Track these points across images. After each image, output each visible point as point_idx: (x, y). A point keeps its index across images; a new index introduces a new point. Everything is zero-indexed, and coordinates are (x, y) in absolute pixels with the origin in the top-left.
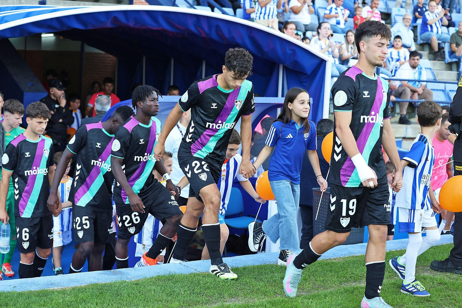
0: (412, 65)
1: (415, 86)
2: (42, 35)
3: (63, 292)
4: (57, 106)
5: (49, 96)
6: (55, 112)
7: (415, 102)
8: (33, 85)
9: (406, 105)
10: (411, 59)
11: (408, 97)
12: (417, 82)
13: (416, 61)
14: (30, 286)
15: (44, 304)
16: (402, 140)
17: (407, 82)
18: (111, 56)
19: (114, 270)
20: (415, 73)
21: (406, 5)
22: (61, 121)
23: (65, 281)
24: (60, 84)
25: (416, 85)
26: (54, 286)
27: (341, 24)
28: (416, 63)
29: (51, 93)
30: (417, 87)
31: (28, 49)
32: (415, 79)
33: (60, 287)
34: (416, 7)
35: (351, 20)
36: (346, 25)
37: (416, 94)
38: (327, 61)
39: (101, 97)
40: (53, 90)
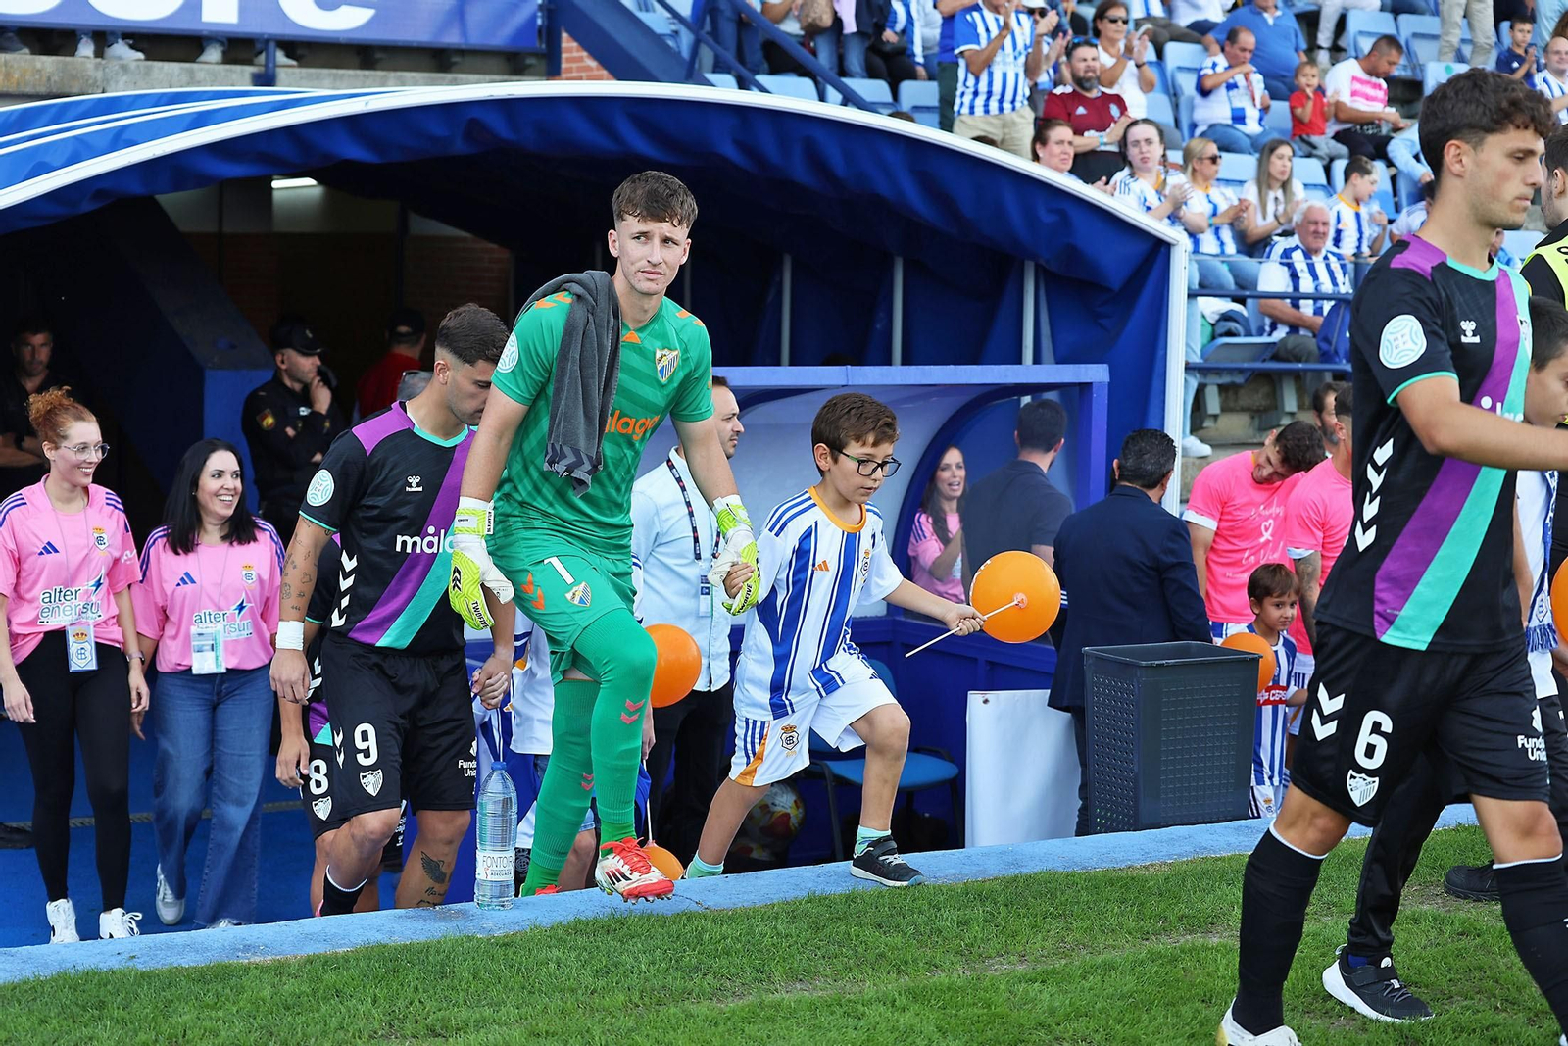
2: (275, 184)
3: (279, 969)
4: (304, 411)
5: (277, 380)
6: (299, 430)
8: (233, 347)
15: (216, 1004)
18: (494, 246)
21: (1473, 52)
22: (318, 457)
23: (289, 939)
24: (305, 335)
26: (255, 953)
27: (1247, 120)
29: (279, 368)
31: (228, 229)
33: (269, 957)
34: (1507, 54)
35: (1281, 107)
36: (1263, 123)
38: (1174, 245)
39: (413, 378)
40: (285, 357)
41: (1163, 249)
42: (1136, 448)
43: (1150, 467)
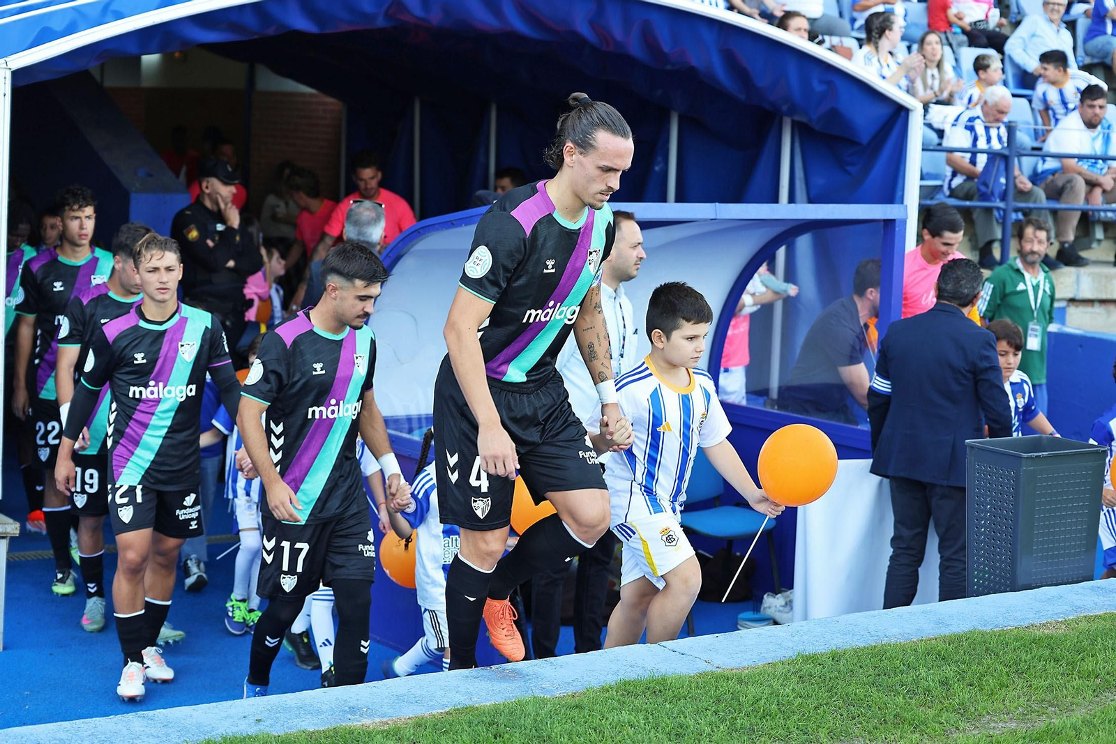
0: (1086, 120)
1: (1095, 170)
4: (220, 227)
5: (198, 202)
6: (217, 242)
7: (1093, 211)
8: (151, 175)
9: (1075, 219)
10: (1085, 104)
11: (1078, 199)
12: (1100, 161)
13: (1098, 110)
14: (297, 716)
16: (1068, 306)
17: (1076, 160)
19: (498, 666)
20: (1094, 139)
22: (231, 264)
23: (385, 701)
24: (227, 170)
25: (1098, 169)
26: (362, 716)
28: (1096, 115)
29: (203, 192)
30: (1101, 174)
31: (108, 84)
32: (1096, 154)
33: (377, 720)
37: (1098, 191)
38: (912, 111)
39: (358, 206)
40: (209, 184)
41: (903, 114)
42: (954, 276)
43: (966, 291)
